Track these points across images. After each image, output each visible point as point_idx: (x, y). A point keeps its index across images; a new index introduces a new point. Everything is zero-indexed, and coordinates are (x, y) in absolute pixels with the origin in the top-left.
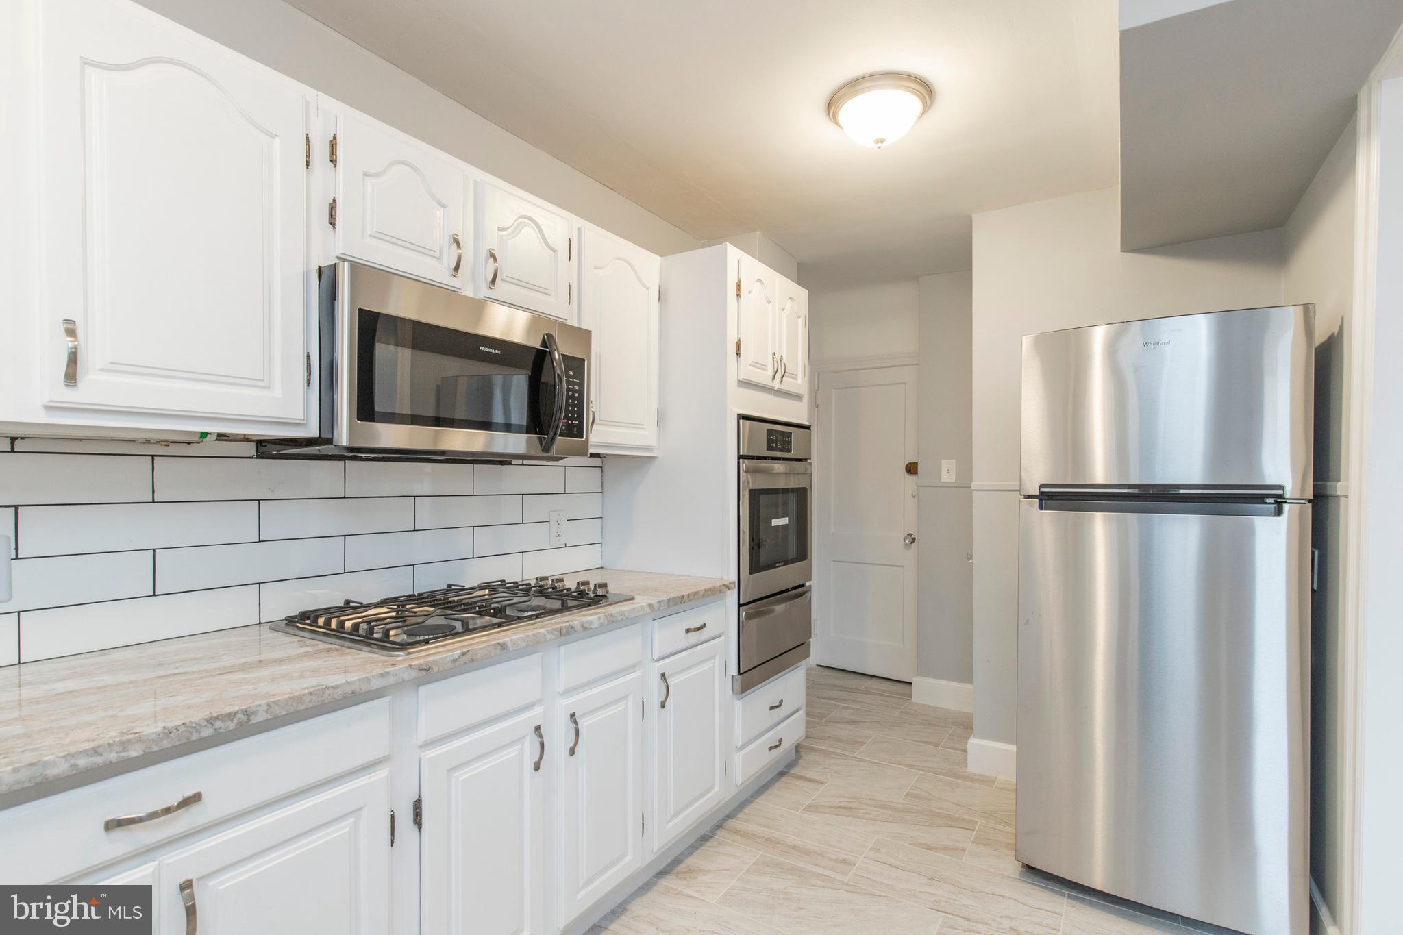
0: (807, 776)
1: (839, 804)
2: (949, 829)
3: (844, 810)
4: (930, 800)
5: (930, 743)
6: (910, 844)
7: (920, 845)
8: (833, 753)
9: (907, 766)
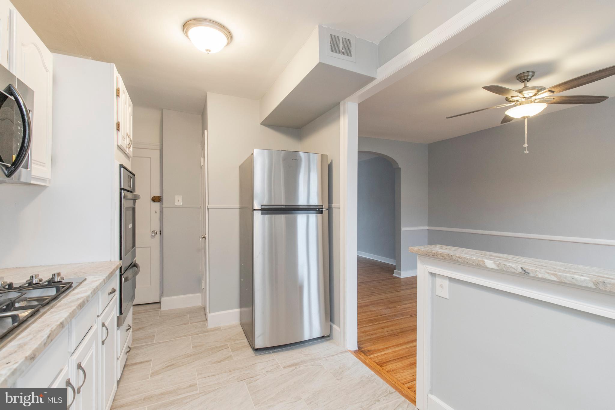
0: (138, 361)
1: (167, 365)
2: (220, 352)
3: (171, 366)
4: (204, 345)
5: (185, 324)
6: (211, 364)
7: (215, 363)
8: (142, 346)
9: (183, 336)
